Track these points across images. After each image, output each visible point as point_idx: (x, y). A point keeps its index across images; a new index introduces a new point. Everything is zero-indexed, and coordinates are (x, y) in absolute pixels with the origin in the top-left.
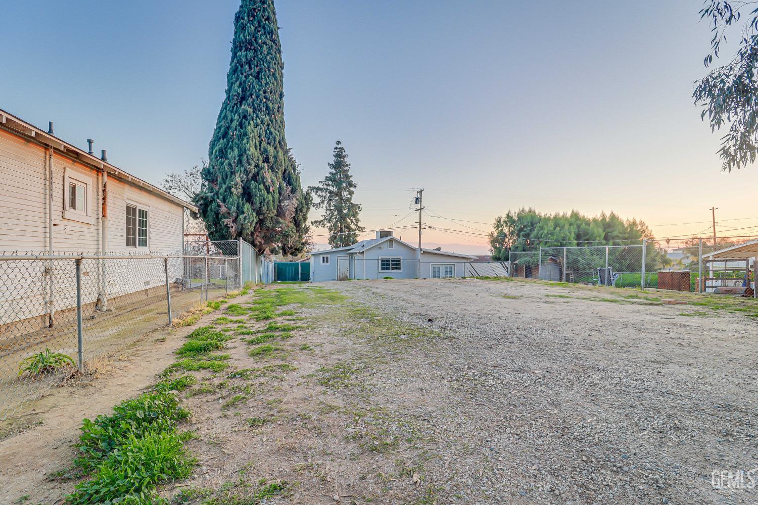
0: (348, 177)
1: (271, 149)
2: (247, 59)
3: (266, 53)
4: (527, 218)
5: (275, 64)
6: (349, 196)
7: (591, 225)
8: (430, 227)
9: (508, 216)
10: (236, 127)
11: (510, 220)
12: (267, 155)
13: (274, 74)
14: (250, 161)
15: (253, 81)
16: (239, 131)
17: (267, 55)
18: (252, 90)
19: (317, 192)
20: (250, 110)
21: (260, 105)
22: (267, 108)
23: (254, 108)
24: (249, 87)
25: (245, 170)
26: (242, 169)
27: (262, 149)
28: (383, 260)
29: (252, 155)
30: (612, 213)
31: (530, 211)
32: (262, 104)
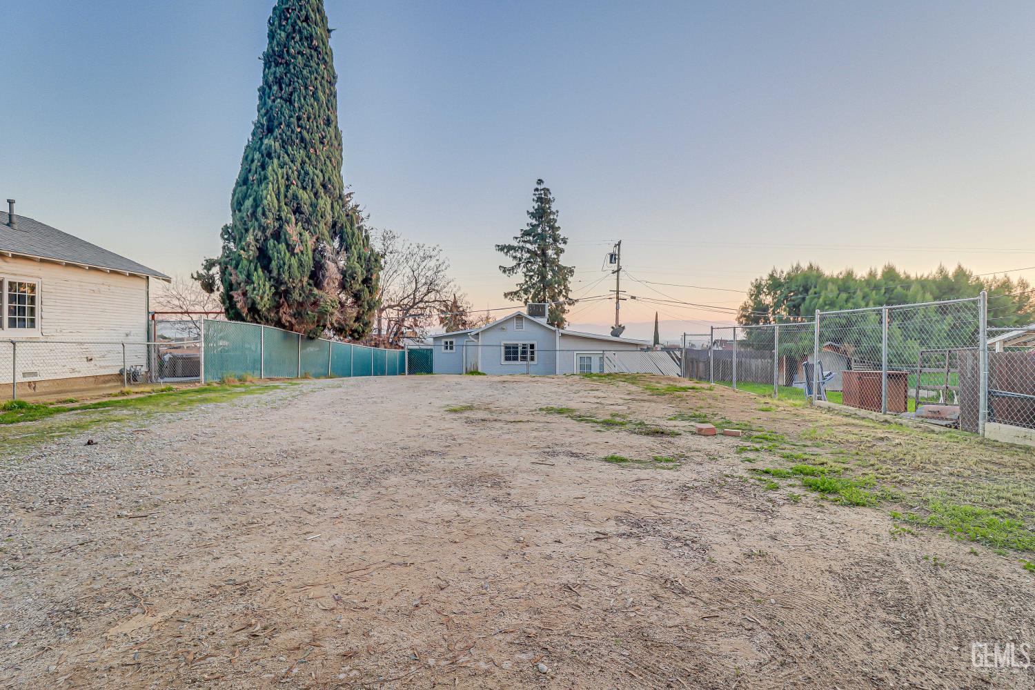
0: (553, 228)
1: (304, 196)
2: (275, 78)
3: (301, 65)
4: (797, 280)
5: (316, 79)
6: (555, 256)
7: (913, 289)
8: (633, 298)
9: (772, 276)
10: (256, 169)
11: (775, 284)
12: (298, 204)
13: (314, 93)
14: (267, 213)
15: (282, 106)
16: (260, 174)
17: (303, 69)
18: (281, 118)
19: (508, 251)
20: (277, 145)
21: (291, 137)
22: (302, 140)
23: (283, 141)
24: (277, 114)
25: (260, 226)
26: (256, 224)
27: (290, 194)
28: (507, 347)
29: (269, 204)
30: (960, 267)
31: (811, 267)
32: (294, 136)
